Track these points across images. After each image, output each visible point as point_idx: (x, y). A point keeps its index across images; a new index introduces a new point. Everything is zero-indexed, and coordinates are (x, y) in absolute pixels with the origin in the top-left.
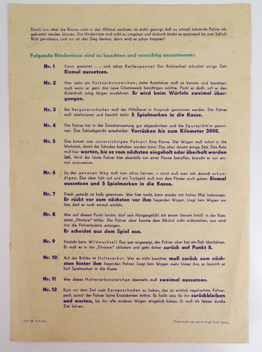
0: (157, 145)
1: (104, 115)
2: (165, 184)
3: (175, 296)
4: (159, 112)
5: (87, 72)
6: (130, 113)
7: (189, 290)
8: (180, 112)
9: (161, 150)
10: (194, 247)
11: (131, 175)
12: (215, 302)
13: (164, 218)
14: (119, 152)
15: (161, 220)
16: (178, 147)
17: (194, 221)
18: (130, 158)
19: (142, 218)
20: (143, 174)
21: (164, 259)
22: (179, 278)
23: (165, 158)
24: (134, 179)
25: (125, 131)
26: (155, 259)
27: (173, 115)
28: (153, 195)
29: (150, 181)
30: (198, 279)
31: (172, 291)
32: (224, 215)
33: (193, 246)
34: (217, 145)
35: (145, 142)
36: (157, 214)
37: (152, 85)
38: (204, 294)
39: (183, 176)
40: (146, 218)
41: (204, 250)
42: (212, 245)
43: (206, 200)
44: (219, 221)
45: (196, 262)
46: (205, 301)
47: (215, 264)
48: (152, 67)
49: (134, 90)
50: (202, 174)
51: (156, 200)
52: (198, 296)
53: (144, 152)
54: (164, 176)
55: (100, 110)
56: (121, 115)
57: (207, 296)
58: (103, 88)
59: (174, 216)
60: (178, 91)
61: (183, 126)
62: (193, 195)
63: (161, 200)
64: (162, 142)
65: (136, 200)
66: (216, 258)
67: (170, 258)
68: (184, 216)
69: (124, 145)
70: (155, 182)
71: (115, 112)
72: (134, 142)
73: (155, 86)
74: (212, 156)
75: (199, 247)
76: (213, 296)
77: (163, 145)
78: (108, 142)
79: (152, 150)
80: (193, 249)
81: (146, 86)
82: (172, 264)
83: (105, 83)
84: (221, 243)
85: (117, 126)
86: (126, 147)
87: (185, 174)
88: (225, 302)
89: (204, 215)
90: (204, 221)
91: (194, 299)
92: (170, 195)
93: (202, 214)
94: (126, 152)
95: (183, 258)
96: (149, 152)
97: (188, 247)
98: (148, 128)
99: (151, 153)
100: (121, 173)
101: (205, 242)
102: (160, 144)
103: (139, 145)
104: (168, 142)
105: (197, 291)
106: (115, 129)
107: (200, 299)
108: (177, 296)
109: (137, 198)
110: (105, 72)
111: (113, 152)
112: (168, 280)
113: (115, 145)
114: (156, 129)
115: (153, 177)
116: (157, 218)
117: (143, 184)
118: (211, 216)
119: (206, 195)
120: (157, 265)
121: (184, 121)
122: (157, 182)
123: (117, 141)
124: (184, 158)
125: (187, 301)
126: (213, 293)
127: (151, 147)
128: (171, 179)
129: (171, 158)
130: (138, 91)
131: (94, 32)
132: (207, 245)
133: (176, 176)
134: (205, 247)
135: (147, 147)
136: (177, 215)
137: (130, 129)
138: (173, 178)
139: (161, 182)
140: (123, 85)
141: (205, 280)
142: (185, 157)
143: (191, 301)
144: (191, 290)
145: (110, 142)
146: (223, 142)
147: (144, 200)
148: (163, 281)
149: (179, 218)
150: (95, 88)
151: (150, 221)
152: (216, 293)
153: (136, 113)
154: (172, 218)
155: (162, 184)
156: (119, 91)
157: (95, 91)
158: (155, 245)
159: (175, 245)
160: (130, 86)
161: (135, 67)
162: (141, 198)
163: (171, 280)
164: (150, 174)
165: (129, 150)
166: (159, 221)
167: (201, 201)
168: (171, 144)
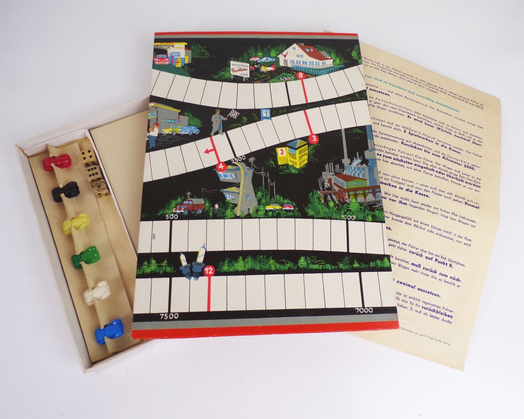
0: (422, 160)
1: (380, 124)
2: (422, 195)
3: (407, 302)
4: (427, 137)
5: (373, 90)
6: (403, 129)
7: (421, 301)
8: (444, 144)
9: (424, 166)
10: (437, 261)
11: (392, 178)
12: (443, 320)
13: (416, 224)
14: (386, 157)
15: (413, 225)
16: (439, 168)
17: (442, 236)
18: (395, 164)
19: (395, 217)
20: (405, 180)
21: (406, 262)
22: (415, 286)
23: (426, 173)
24: (394, 181)
25: (395, 142)
26: (398, 259)
27: (438, 144)
28: (410, 200)
29: (409, 188)
30: (432, 292)
31: (405, 296)
32: (471, 240)
33: (436, 259)
34: (473, 180)
35: (412, 155)
36: (410, 218)
37: (424, 117)
38: (434, 309)
39: (440, 193)
40: (398, 218)
41: (445, 266)
42: (453, 264)
43: (457, 221)
44: (465, 244)
45: (435, 275)
46: (433, 316)
47: (451, 284)
48: (425, 105)
49: (409, 115)
50: (458, 197)
51: (412, 206)
52: (428, 309)
53: (409, 163)
54: (423, 188)
55: (377, 120)
56: (395, 129)
57: (436, 312)
58: (384, 105)
59: (426, 225)
60: (444, 129)
61: (445, 155)
62: (447, 212)
63: (416, 207)
64: (426, 160)
65: (393, 200)
66: (453, 278)
67: (412, 263)
68: (434, 228)
69: (392, 152)
70: (414, 190)
71: (390, 125)
72: (401, 152)
73: (426, 118)
74: (467, 185)
75: (441, 262)
76: (442, 314)
77: (427, 162)
78: (378, 146)
79: (416, 163)
80: (435, 261)
81: (419, 116)
82: (412, 270)
83: (387, 102)
84: (462, 265)
85: (389, 136)
86: (394, 154)
87: (443, 192)
88: (451, 323)
89: (453, 234)
90: (451, 239)
91: (424, 311)
92: (425, 205)
93: (451, 232)
94: (392, 158)
95: (424, 268)
96: (413, 164)
97: (431, 258)
98: (416, 145)
99: (415, 165)
100: (384, 174)
101: (447, 259)
102: (424, 160)
103: (406, 156)
104: (432, 162)
105: (428, 304)
106: (387, 137)
107: (429, 312)
108: (409, 302)
109: (395, 198)
110: (388, 95)
111: (380, 155)
112: (404, 284)
113: (384, 150)
114: (423, 149)
115: (413, 185)
116: (409, 222)
117: (402, 189)
118: (459, 236)
119: (459, 216)
120: (399, 266)
121: (447, 152)
122: (416, 191)
123: (387, 147)
124: (443, 178)
125: (416, 311)
126: (443, 311)
127: (416, 161)
128: (429, 191)
129: (432, 175)
130: (413, 117)
131: (384, 67)
132: (449, 263)
133: (434, 191)
134: (447, 264)
135: (412, 160)
136: (428, 225)
137: (400, 141)
138: (431, 192)
139: (420, 191)
140: (401, 108)
141: (438, 296)
142: (445, 178)
143: (420, 312)
144: (423, 301)
145: (380, 146)
146: (477, 178)
147: (401, 202)
148: (400, 283)
149: (429, 228)
150: (377, 103)
151: (402, 222)
152: (445, 311)
153: (407, 131)
154: (423, 226)
155: (420, 194)
156: (397, 111)
157: (376, 105)
158: (401, 246)
159: (420, 253)
160: (406, 110)
161: (413, 100)
162: (398, 200)
163: (408, 285)
164: (410, 182)
165: (396, 157)
166: (410, 224)
167: (453, 219)
168: (434, 165)
